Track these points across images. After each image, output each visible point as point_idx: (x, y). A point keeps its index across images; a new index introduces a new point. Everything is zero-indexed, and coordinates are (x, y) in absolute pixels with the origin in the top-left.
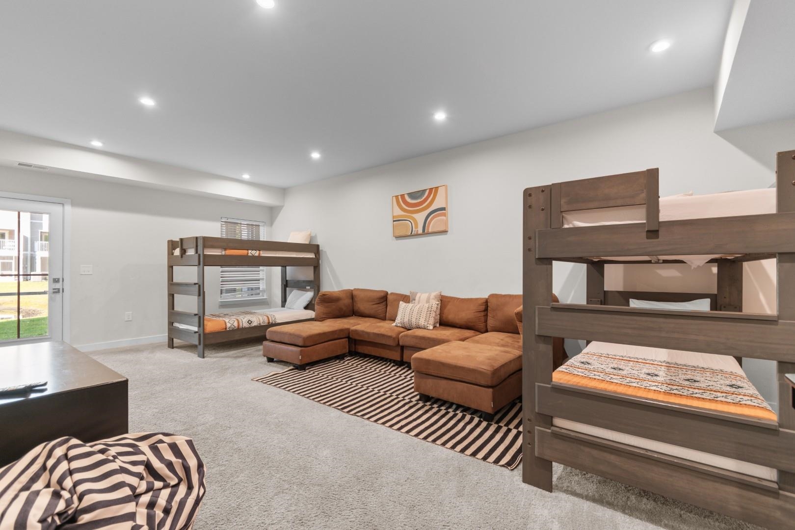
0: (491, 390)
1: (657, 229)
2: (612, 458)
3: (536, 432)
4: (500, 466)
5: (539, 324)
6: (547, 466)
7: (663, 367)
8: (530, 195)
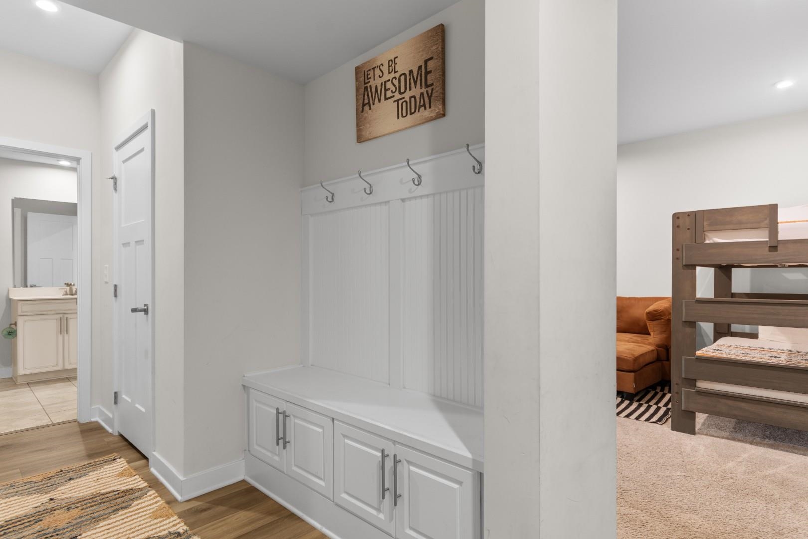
0: (633, 374)
1: (776, 245)
2: (743, 405)
3: (683, 393)
4: (651, 423)
5: (686, 312)
6: (691, 415)
7: (785, 354)
8: (678, 218)
